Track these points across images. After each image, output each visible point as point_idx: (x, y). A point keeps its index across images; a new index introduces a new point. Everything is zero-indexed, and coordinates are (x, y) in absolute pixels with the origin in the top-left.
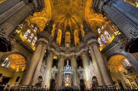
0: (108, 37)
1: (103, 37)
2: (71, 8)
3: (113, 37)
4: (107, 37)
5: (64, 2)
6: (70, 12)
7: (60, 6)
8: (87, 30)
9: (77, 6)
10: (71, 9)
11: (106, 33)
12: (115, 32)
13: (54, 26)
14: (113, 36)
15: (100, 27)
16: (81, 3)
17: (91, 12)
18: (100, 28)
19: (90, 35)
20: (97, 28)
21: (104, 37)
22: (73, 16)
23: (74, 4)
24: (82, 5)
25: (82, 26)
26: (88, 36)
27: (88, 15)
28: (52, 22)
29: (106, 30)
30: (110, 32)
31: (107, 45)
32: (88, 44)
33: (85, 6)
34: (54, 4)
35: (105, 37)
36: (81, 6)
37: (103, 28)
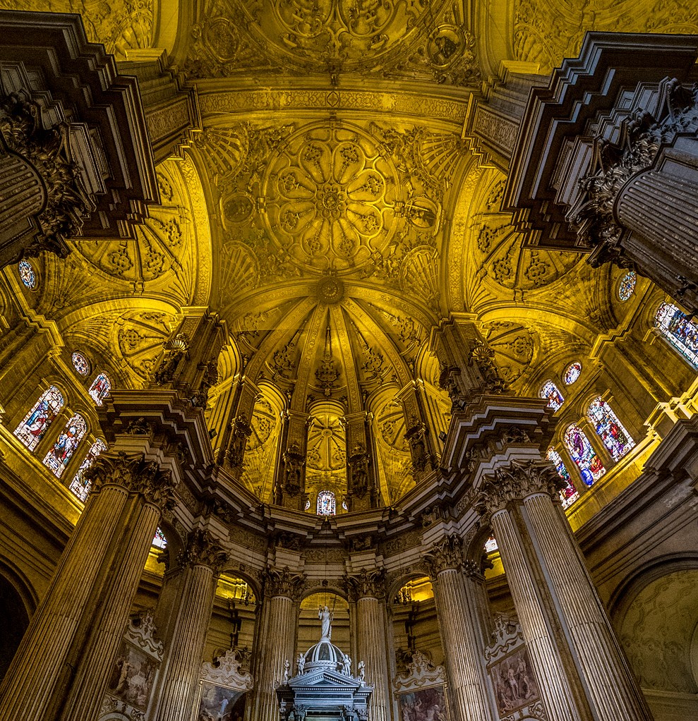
0: (616, 436)
1: (578, 444)
2: (351, 235)
3: (653, 440)
4: (610, 442)
5: (300, 200)
6: (341, 264)
7: (273, 225)
8: (467, 382)
9: (396, 222)
10: (353, 242)
11: (598, 411)
12: (662, 405)
13: (228, 357)
14: (651, 431)
15: (557, 369)
16: (422, 202)
17: (489, 267)
18: (559, 379)
19: (493, 414)
20: (538, 377)
21: (586, 442)
22: (362, 292)
23: (369, 207)
24: (429, 217)
25: (430, 362)
26: (479, 423)
27: (470, 282)
28: (214, 330)
29: (600, 391)
30: (626, 405)
31: (609, 499)
32: (477, 482)
33: (448, 220)
34: (232, 210)
35: (594, 443)
36: (417, 221)
37: (574, 375)
